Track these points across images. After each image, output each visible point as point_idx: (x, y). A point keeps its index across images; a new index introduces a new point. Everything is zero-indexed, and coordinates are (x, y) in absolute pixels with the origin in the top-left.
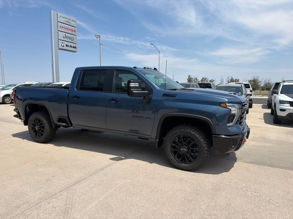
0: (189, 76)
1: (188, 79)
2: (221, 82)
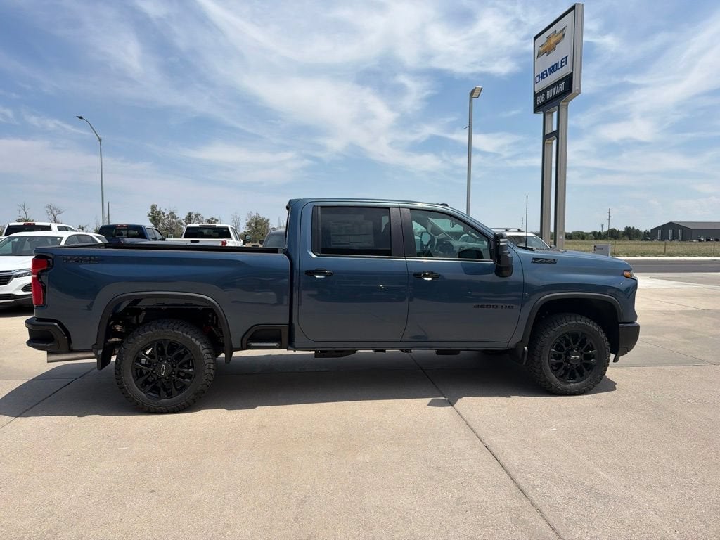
0: (153, 208)
1: (149, 215)
2: (234, 224)
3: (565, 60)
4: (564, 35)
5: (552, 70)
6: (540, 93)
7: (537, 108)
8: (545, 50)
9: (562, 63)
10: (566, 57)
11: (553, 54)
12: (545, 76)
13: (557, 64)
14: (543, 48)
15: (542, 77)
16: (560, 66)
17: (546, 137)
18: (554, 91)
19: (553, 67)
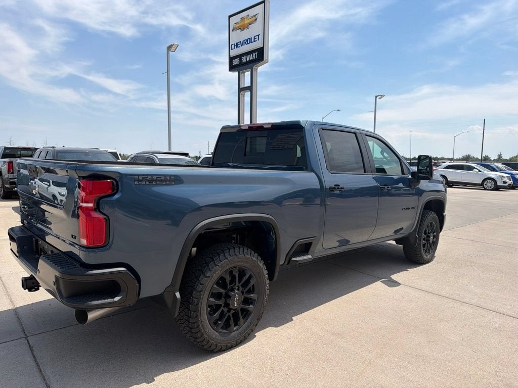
3: (257, 37)
4: (256, 20)
5: (246, 42)
6: (235, 57)
7: (232, 68)
8: (239, 26)
9: (254, 39)
10: (258, 35)
11: (246, 31)
12: (240, 45)
13: (250, 39)
14: (237, 26)
15: (237, 46)
16: (253, 41)
17: (241, 90)
18: (248, 58)
19: (247, 40)
